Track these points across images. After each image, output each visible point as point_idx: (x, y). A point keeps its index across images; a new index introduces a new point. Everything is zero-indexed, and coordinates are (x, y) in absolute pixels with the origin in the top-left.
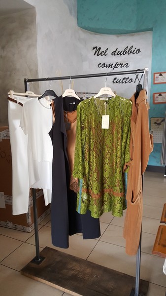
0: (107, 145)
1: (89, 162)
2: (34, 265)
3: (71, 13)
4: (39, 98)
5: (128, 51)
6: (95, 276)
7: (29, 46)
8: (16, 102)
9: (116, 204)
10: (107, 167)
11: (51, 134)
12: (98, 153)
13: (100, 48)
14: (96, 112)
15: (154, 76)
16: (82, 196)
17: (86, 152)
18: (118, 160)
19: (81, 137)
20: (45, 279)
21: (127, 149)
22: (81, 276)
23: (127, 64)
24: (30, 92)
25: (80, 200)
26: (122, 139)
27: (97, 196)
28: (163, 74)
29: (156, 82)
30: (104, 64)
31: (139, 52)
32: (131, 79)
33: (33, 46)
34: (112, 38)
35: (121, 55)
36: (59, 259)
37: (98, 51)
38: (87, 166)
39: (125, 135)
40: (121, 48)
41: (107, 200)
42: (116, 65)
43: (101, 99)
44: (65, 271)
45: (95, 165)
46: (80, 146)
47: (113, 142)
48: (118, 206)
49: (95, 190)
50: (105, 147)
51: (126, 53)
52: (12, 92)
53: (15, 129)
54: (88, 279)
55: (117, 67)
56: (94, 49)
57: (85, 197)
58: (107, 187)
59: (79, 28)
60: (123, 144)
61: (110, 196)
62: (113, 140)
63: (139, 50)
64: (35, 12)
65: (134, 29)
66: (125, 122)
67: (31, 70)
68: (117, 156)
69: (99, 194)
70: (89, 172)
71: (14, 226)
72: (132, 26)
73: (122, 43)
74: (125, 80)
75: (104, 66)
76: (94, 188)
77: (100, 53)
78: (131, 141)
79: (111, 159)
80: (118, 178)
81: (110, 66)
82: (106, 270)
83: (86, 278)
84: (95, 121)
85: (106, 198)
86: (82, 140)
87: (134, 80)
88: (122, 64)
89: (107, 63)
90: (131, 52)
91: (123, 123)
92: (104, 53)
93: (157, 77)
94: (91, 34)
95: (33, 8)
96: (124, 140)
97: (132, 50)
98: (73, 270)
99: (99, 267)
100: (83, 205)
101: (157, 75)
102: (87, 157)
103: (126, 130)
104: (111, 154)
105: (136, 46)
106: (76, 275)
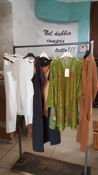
0: (67, 87)
1: (57, 97)
2: (19, 164)
3: (31, 9)
4: (24, 58)
5: (64, 33)
6: (58, 167)
7: (8, 27)
8: (8, 60)
9: (73, 122)
10: (67, 100)
11: (33, 80)
12: (63, 91)
13: (48, 31)
14: (61, 67)
15: (79, 48)
16: (53, 118)
17: (56, 91)
18: (74, 96)
19: (53, 82)
20: (27, 172)
21: (79, 89)
22: (50, 168)
23: (64, 41)
24: (17, 54)
25: (52, 120)
26: (77, 83)
27: (62, 118)
28: (84, 47)
29: (80, 52)
30: (50, 40)
31: (70, 34)
32: (66, 50)
33: (11, 26)
34: (55, 25)
35: (60, 35)
36: (34, 159)
37: (47, 32)
38: (56, 100)
39: (78, 80)
40: (60, 32)
41: (67, 120)
42: (57, 41)
43: (64, 59)
44: (39, 166)
45: (61, 98)
46: (52, 87)
47: (71, 85)
48: (74, 124)
49: (61, 114)
50: (66, 88)
51: (63, 34)
52: (6, 54)
53: (8, 77)
54: (55, 169)
55: (58, 42)
56: (44, 31)
57: (55, 119)
58: (67, 112)
59: (36, 18)
60: (77, 86)
61: (69, 117)
62: (71, 84)
63: (70, 33)
64: (12, 6)
65: (68, 21)
66: (78, 73)
67: (9, 42)
68: (73, 93)
69: (64, 116)
70: (57, 103)
71: (1, 140)
72: (66, 19)
73: (60, 29)
74: (62, 50)
75: (50, 42)
76: (61, 113)
77: (48, 34)
78: (82, 84)
79: (70, 95)
80: (74, 106)
81: (54, 41)
82: (64, 163)
83: (53, 169)
84: (61, 72)
85: (67, 118)
86: (53, 84)
87: (67, 50)
88: (61, 41)
89: (52, 40)
90: (65, 34)
91: (77, 73)
92: (50, 34)
93: (81, 49)
94: (43, 22)
95: (10, 3)
96: (78, 83)
97: (66, 33)
98: (44, 165)
99: (60, 162)
100: (54, 123)
101: (81, 48)
102: (56, 94)
103: (79, 77)
104: (70, 92)
105: (69, 30)
106: (47, 168)
